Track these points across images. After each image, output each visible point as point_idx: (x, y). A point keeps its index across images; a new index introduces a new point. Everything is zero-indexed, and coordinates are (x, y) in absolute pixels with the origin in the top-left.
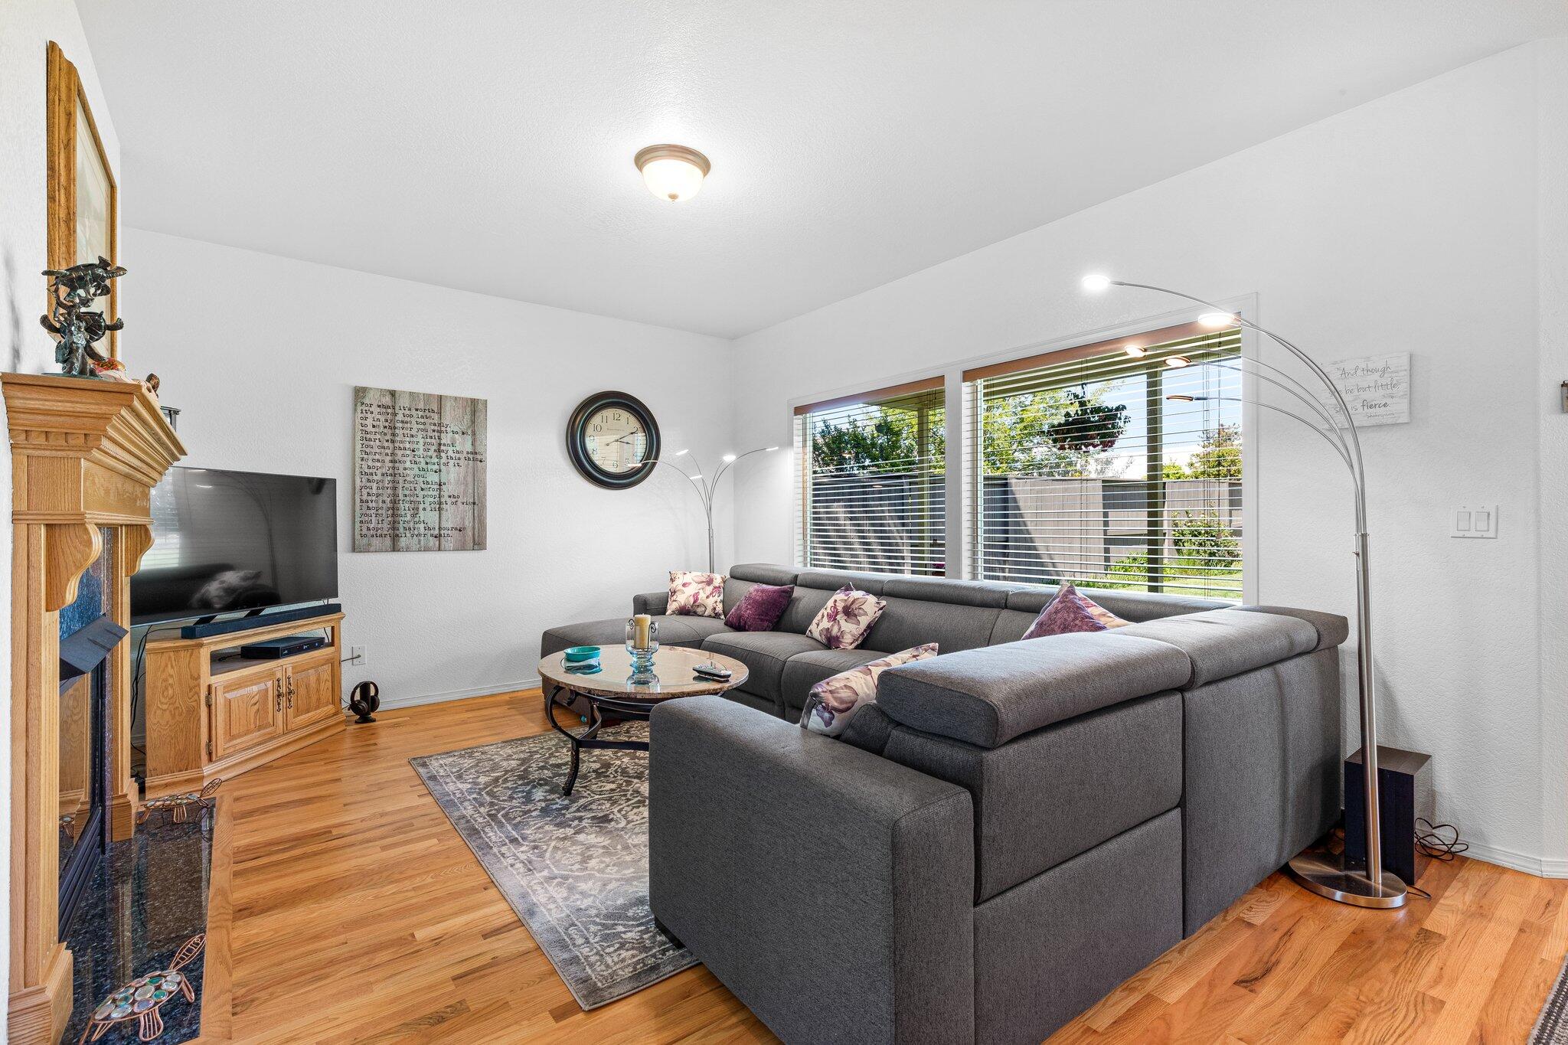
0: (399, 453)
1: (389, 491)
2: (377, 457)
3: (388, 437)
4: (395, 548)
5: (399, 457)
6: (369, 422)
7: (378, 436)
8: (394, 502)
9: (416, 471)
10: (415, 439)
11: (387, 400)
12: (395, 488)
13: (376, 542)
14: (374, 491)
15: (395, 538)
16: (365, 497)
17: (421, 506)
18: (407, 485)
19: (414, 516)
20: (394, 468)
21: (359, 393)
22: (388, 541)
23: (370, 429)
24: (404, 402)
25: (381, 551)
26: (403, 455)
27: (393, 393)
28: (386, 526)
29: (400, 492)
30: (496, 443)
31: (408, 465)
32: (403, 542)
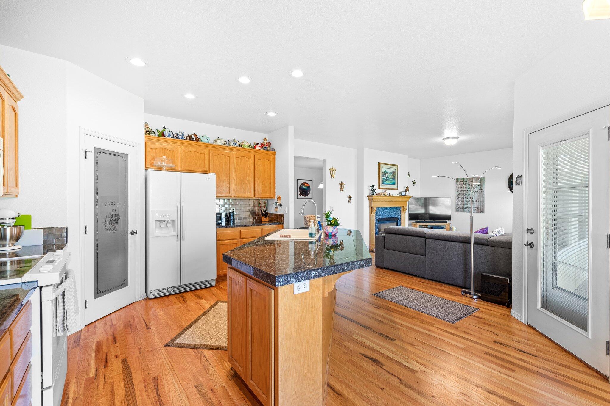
0: (464, 191)
1: (462, 199)
2: (460, 192)
3: (462, 188)
4: (463, 212)
5: (464, 192)
6: (459, 185)
7: (460, 188)
8: (463, 202)
9: (468, 195)
10: (467, 188)
11: (462, 180)
12: (463, 199)
13: (460, 210)
14: (460, 198)
15: (463, 209)
16: (458, 201)
17: (469, 203)
18: (466, 198)
19: (467, 205)
20: (463, 194)
21: (457, 179)
22: (462, 210)
23: (459, 187)
24: (465, 180)
25: (460, 212)
26: (465, 192)
27: (463, 179)
28: (462, 207)
29: (464, 200)
30: (488, 187)
31: (466, 194)
32: (465, 210)
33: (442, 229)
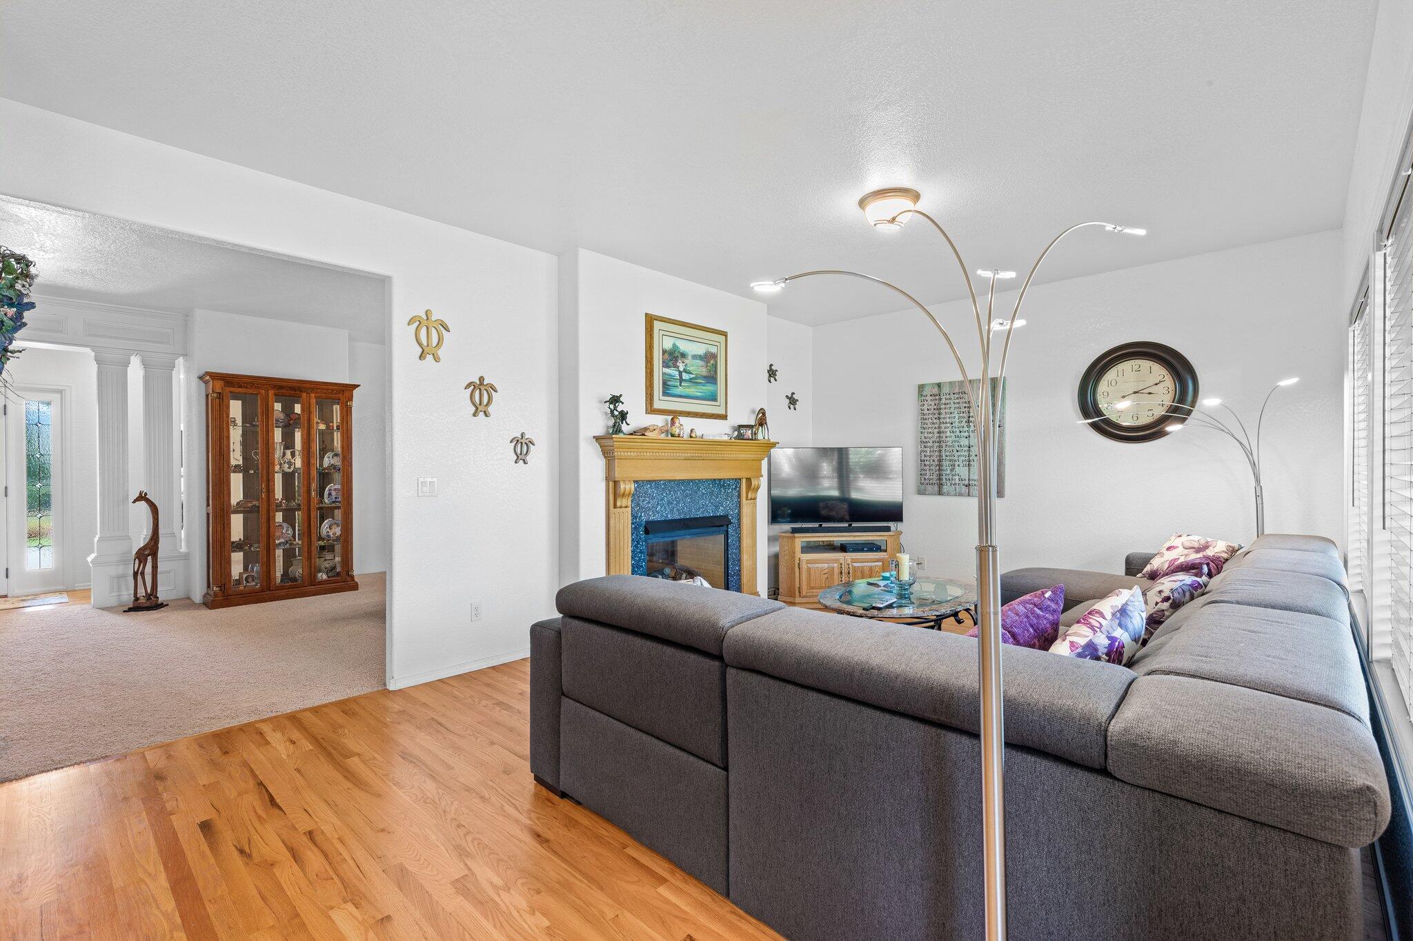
0: (943, 426)
1: (937, 453)
2: (930, 430)
3: (936, 416)
4: (940, 493)
5: (942, 430)
6: (926, 407)
7: (931, 416)
8: (940, 461)
9: (954, 438)
10: (953, 415)
11: (936, 391)
12: (940, 451)
13: (929, 488)
14: (928, 454)
15: (940, 485)
16: (923, 458)
17: (957, 463)
18: (948, 449)
19: (952, 470)
20: (939, 437)
21: (921, 388)
22: (936, 487)
23: (926, 412)
24: (946, 390)
25: (932, 494)
26: (945, 428)
27: (939, 385)
28: (935, 477)
29: (943, 454)
30: (1014, 413)
31: (948, 434)
32: (945, 489)
33: (876, 551)
